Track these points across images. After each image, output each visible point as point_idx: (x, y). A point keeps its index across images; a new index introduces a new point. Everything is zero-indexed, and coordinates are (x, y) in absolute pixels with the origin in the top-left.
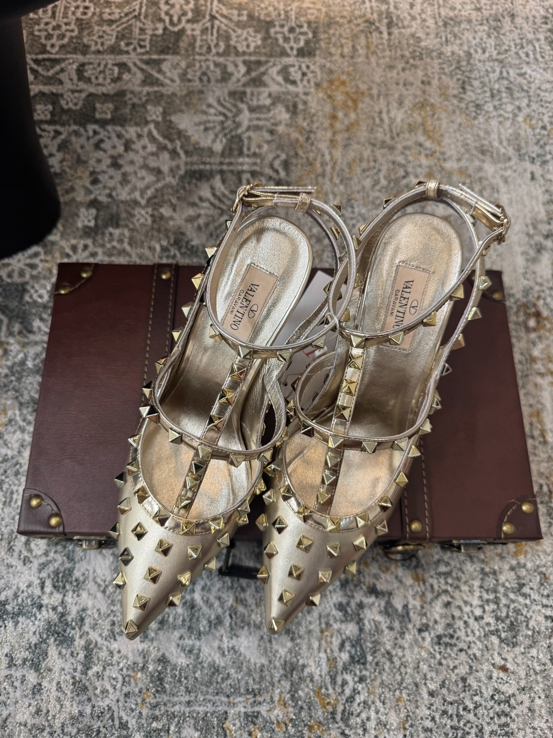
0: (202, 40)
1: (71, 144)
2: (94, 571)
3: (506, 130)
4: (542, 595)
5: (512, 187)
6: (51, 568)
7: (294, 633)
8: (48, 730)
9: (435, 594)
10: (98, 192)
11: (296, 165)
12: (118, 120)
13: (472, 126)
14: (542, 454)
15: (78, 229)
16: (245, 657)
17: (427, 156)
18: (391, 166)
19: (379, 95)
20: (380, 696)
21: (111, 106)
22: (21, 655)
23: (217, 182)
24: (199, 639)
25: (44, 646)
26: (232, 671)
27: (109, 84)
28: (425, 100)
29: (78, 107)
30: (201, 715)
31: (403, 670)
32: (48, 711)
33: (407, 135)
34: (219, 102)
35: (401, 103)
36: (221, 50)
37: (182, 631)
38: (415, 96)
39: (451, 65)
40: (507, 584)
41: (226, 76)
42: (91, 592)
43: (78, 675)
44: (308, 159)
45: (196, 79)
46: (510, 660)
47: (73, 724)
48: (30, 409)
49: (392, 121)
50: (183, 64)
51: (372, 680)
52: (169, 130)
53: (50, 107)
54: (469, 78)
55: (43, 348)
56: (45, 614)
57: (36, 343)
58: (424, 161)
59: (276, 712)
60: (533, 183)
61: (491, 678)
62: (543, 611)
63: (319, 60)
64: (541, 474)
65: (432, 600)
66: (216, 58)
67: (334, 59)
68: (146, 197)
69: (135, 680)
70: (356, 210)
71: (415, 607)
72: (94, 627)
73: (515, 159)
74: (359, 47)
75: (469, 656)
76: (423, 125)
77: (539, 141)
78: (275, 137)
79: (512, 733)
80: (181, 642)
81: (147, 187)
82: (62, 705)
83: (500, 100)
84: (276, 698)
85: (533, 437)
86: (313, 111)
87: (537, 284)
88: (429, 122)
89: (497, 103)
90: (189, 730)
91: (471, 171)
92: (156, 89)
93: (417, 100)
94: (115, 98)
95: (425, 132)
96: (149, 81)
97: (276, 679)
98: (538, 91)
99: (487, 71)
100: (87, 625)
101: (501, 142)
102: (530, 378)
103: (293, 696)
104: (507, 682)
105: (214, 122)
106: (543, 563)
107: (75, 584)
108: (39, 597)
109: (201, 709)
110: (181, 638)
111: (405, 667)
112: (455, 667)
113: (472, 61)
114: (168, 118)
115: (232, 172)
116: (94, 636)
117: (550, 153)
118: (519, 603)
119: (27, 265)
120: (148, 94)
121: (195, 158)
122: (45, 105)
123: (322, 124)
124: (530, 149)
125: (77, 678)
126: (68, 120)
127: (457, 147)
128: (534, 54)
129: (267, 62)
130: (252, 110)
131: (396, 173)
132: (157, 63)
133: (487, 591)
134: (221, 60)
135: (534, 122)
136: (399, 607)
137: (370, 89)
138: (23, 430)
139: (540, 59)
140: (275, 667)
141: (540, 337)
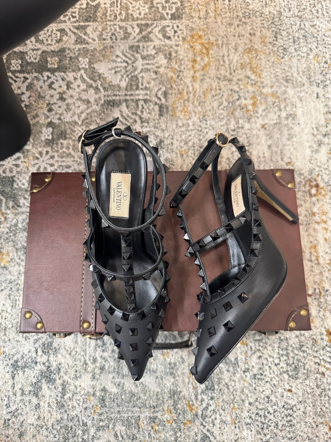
0: (111, 11)
1: (34, 86)
2: (64, 343)
3: (302, 65)
4: (314, 351)
5: (304, 104)
6: (40, 342)
7: (175, 374)
8: (45, 427)
9: (253, 352)
10: (52, 117)
11: (172, 94)
12: (62, 68)
13: (281, 63)
14: (316, 271)
15: (42, 141)
16: (148, 387)
17: (252, 84)
18: (230, 93)
19: (222, 44)
20: (222, 407)
21: (57, 59)
22: (27, 389)
23: (124, 107)
24: (123, 379)
25: (40, 384)
26: (142, 395)
27: (55, 44)
28: (252, 46)
29: (37, 61)
30: (125, 418)
31: (234, 393)
32: (44, 418)
33: (240, 72)
34: (123, 53)
35: (236, 50)
36: (123, 18)
37: (114, 374)
38: (246, 44)
39: (269, 21)
40: (294, 345)
41: (127, 36)
42: (63, 354)
43: (59, 399)
44: (178, 90)
45: (108, 38)
46: (294, 386)
47: (58, 424)
48: (22, 252)
49: (231, 62)
50: (100, 29)
51: (218, 399)
52: (94, 75)
53: (20, 61)
54: (280, 30)
55: (27, 215)
56: (39, 367)
57: (23, 213)
58: (250, 89)
59: (166, 416)
60: (318, 100)
61: (283, 396)
62: (314, 359)
63: (185, 21)
64: (315, 282)
65: (251, 355)
66: (120, 23)
67: (194, 20)
68: (82, 119)
69: (90, 401)
70: (208, 123)
71: (241, 359)
72: (66, 373)
73: (307, 85)
74: (210, 11)
75: (271, 385)
76: (250, 64)
77: (323, 71)
78: (158, 76)
79: (294, 425)
80: (114, 380)
81: (82, 113)
82: (51, 415)
83: (299, 44)
84: (166, 409)
85: (311, 261)
86: (181, 57)
87: (318, 166)
88: (254, 62)
89: (296, 47)
90: (119, 427)
91: (279, 94)
92: (84, 46)
93: (247, 47)
94: (59, 53)
95: (252, 69)
96: (79, 41)
97: (165, 400)
98: (324, 37)
99: (291, 24)
100: (62, 372)
101: (299, 74)
102: (311, 225)
103: (175, 408)
104: (292, 398)
105: (120, 67)
106: (314, 333)
107: (54, 350)
108: (35, 358)
109: (126, 415)
110: (113, 378)
111: (236, 391)
112: (263, 391)
113: (281, 18)
114: (92, 66)
115: (132, 100)
116: (66, 378)
117: (329, 80)
118: (300, 356)
119: (14, 165)
120: (79, 50)
121: (110, 92)
122: (17, 60)
123: (187, 66)
124: (317, 77)
125: (59, 400)
126: (31, 70)
127: (271, 78)
128: (322, 11)
129: (152, 24)
130: (144, 58)
131: (232, 98)
132: (84, 28)
133: (282, 349)
134: (123, 24)
135: (320, 59)
136: (233, 360)
137: (217, 40)
138: (19, 265)
139: (326, 14)
140: (165, 393)
141: (318, 200)
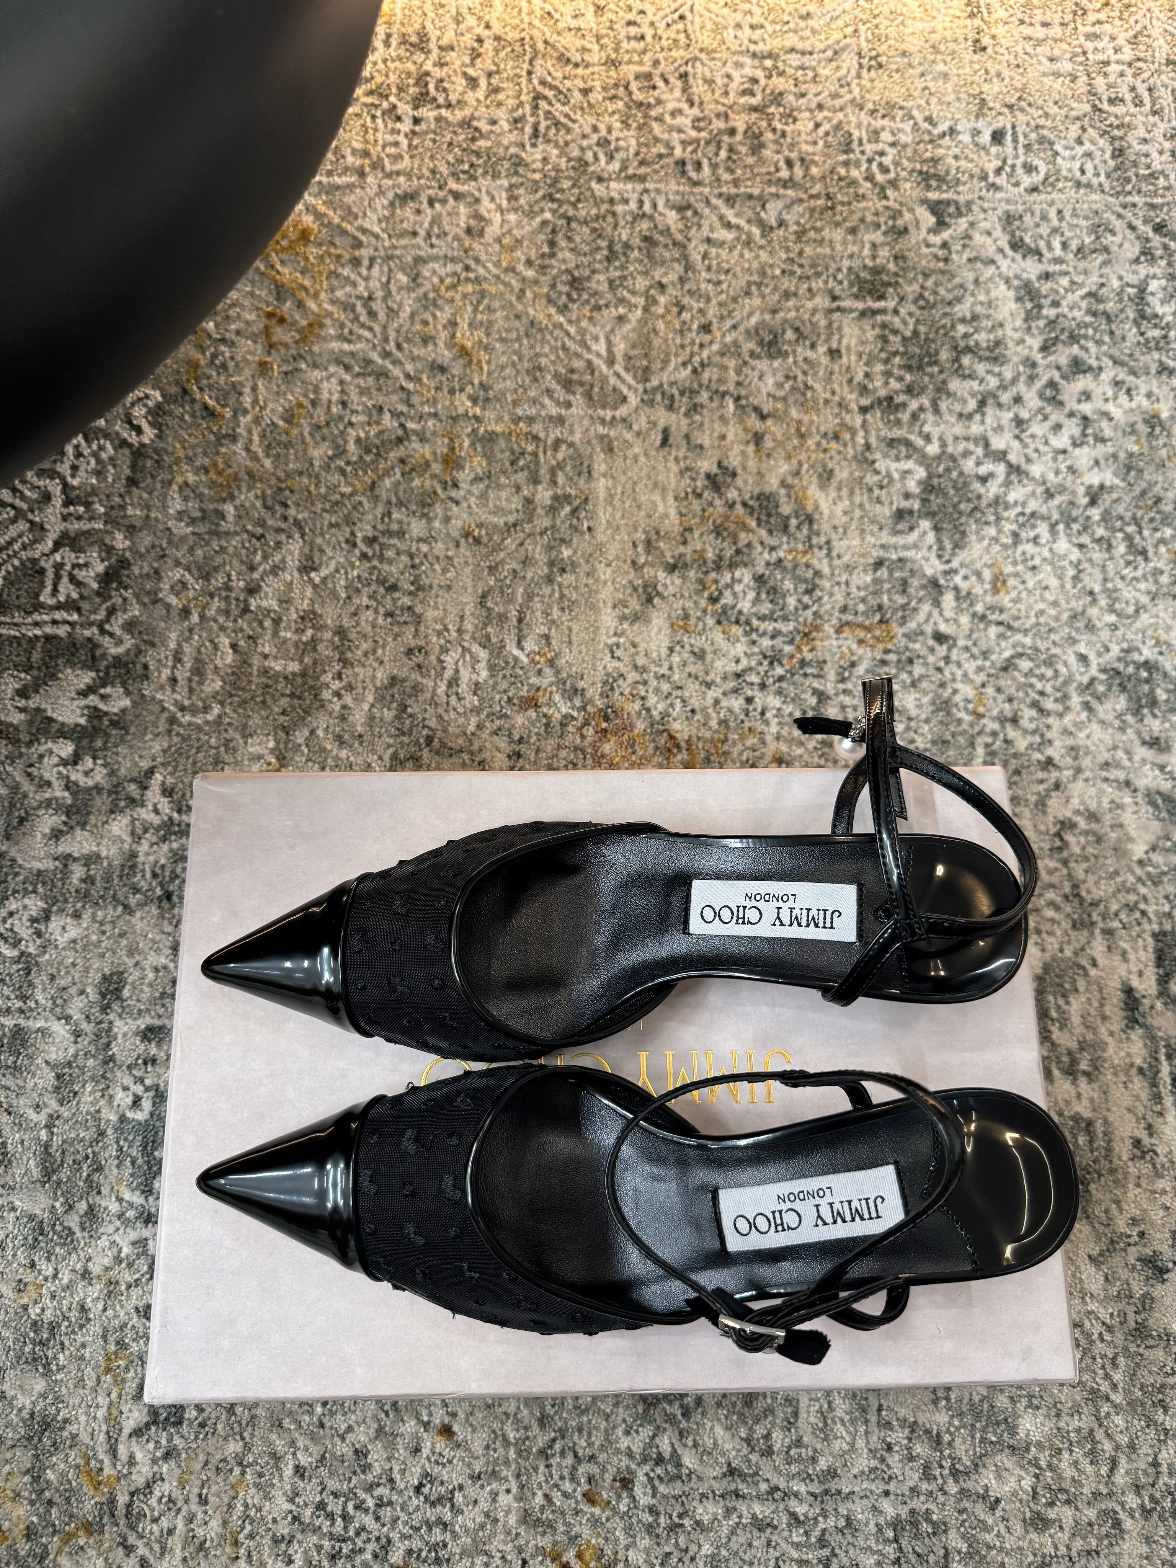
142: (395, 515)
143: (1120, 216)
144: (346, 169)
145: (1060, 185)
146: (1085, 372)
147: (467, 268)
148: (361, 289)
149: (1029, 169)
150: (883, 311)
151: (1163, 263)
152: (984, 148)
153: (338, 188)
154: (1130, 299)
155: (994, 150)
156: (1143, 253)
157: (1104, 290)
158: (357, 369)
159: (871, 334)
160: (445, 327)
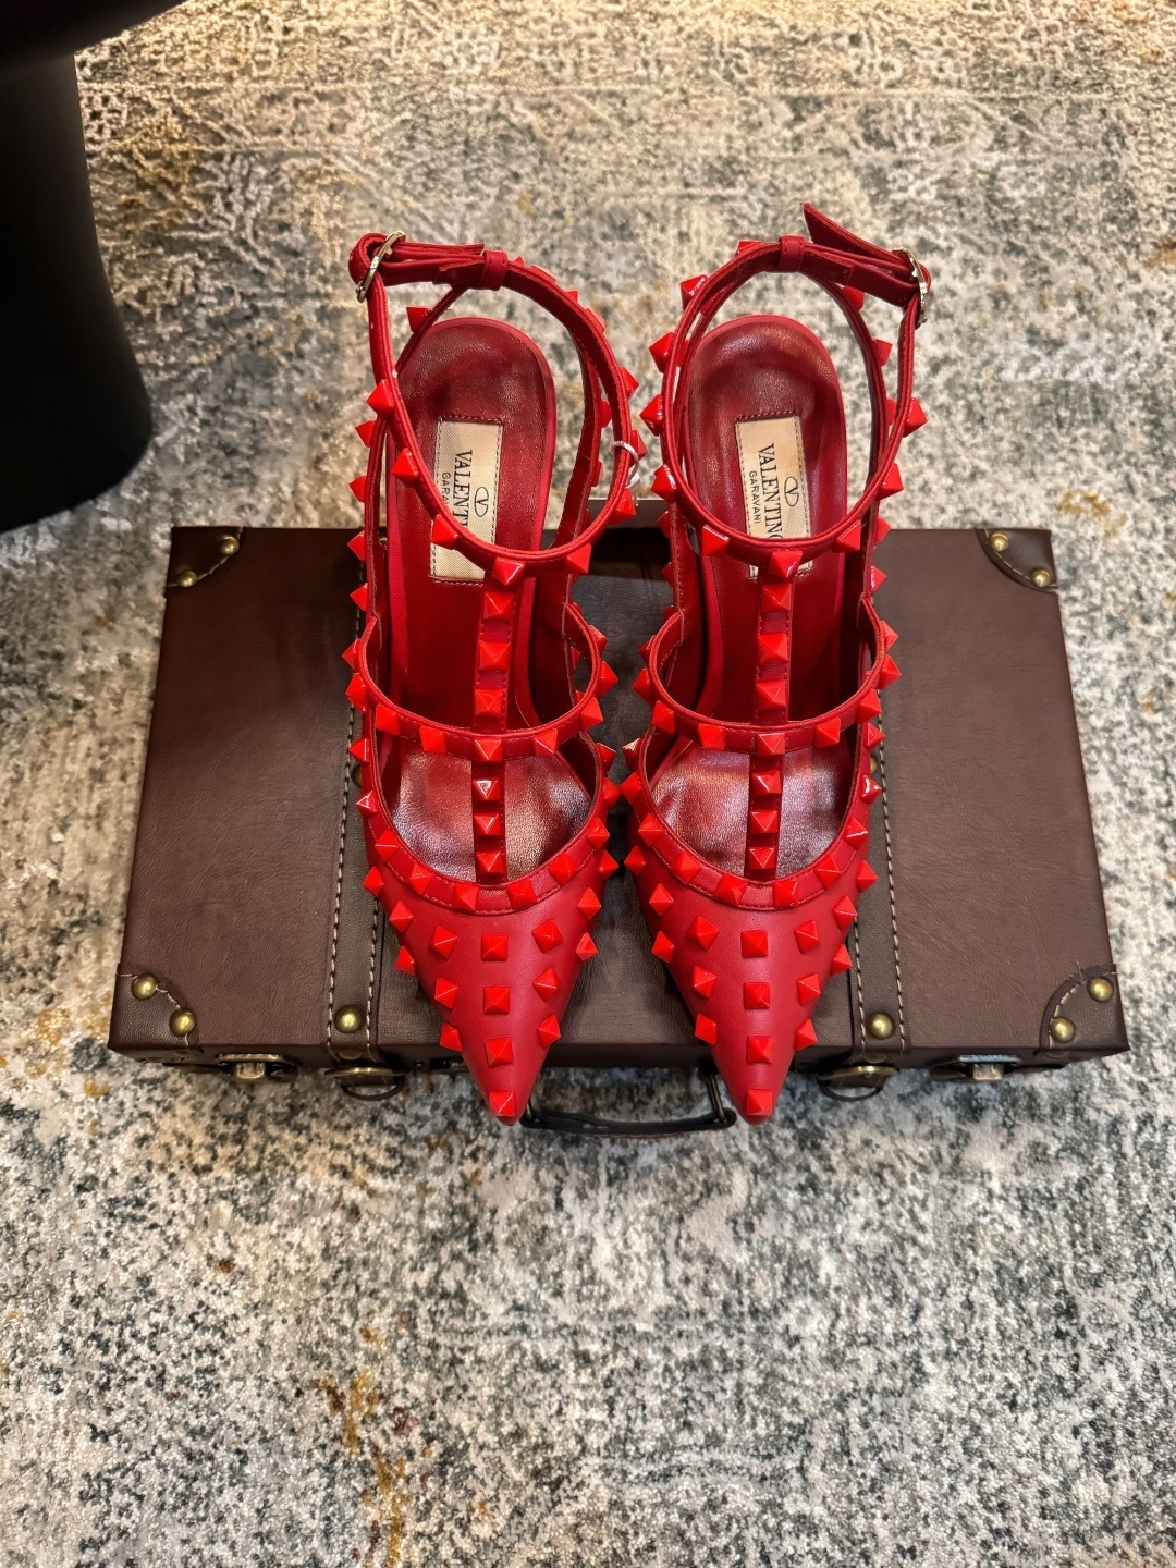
9: (124, 1120)
31: (31, 1259)
39: (398, 93)
46: (244, 1248)
54: (428, 118)
61: (197, 1282)
62: (330, 1155)
63: (131, 86)
65: (115, 1132)
67: (161, 84)
71: (78, 1144)
75: (166, 1241)
79: (217, 1386)
83: (479, 160)
89: (472, 166)
98: (566, 141)
99: (467, 101)
104: (226, 1294)
111: (37, 1253)
112: (132, 1261)
113: (440, 84)
118: (285, 1143)
128: (577, 65)
135: (540, 202)
136: (47, 1148)
139: (587, 75)
142: (240, 384)
143: (977, 109)
144: (215, 75)
145: (917, 82)
146: (932, 251)
147: (327, 162)
148: (222, 182)
149: (886, 67)
150: (732, 198)
151: (1016, 150)
152: (841, 50)
153: (204, 92)
154: (981, 184)
155: (853, 51)
156: (997, 141)
157: (956, 177)
158: (210, 255)
159: (718, 219)
160: (302, 215)
